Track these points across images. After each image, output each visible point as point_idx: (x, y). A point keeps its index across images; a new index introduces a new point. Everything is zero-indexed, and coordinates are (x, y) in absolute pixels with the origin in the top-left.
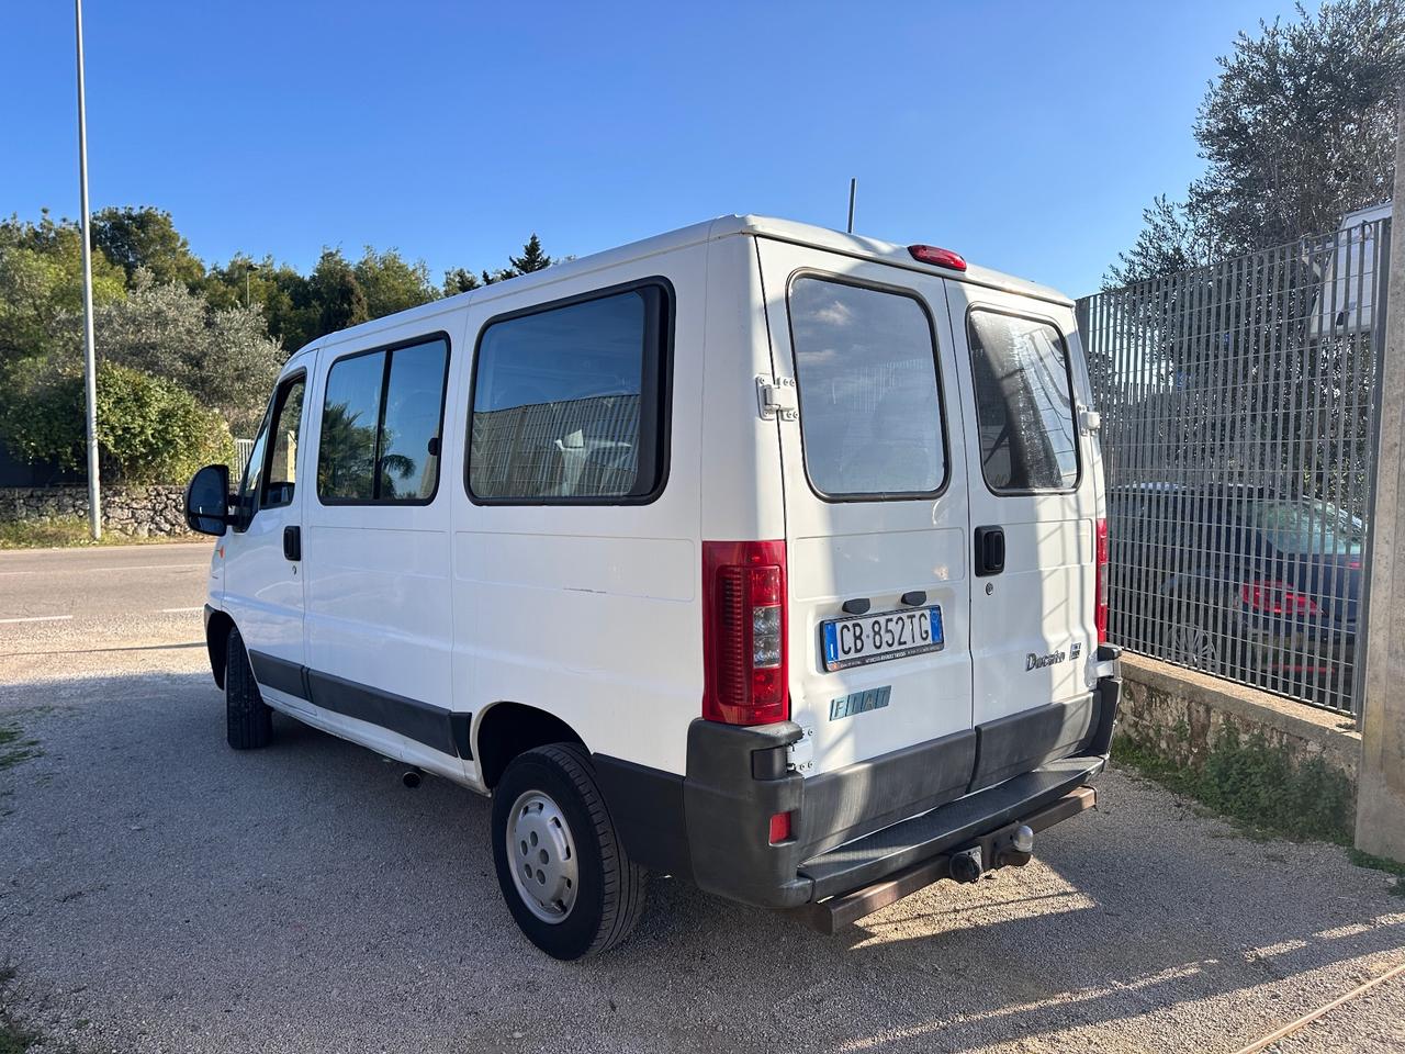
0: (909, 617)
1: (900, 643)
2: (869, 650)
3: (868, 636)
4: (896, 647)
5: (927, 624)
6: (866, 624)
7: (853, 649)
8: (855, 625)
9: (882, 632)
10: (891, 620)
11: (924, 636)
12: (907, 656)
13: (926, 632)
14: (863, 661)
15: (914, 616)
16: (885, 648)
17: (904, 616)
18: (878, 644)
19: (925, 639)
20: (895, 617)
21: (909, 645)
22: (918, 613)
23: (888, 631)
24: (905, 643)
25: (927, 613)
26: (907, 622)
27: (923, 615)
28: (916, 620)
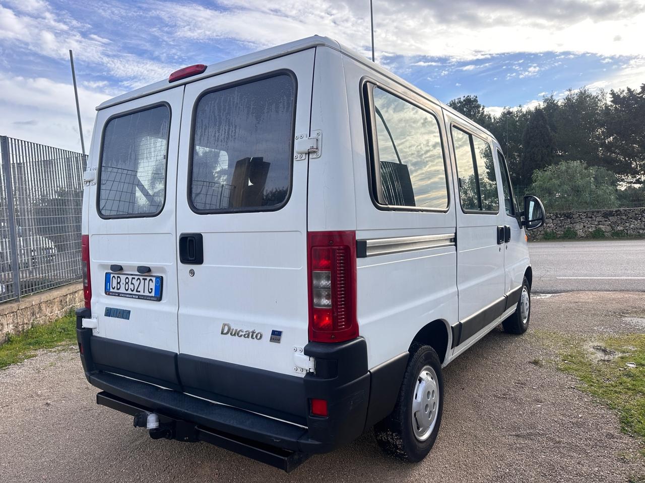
0: (143, 279)
1: (137, 291)
2: (122, 290)
3: (123, 284)
4: (135, 292)
5: (152, 285)
6: (123, 277)
7: (116, 288)
8: (118, 277)
9: (130, 283)
10: (134, 278)
11: (150, 291)
12: (139, 298)
13: (151, 289)
14: (119, 295)
15: (146, 279)
16: (129, 292)
17: (141, 278)
18: (127, 289)
19: (150, 293)
20: (136, 277)
21: (141, 293)
22: (148, 278)
23: (132, 283)
24: (139, 292)
25: (154, 279)
26: (142, 281)
27: (151, 280)
28: (147, 282)
